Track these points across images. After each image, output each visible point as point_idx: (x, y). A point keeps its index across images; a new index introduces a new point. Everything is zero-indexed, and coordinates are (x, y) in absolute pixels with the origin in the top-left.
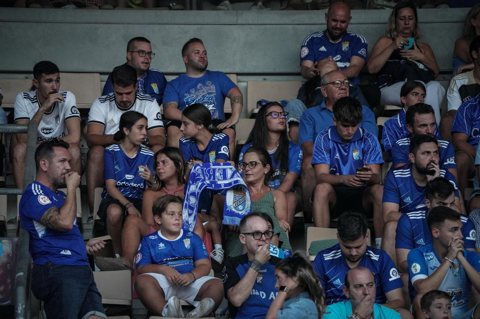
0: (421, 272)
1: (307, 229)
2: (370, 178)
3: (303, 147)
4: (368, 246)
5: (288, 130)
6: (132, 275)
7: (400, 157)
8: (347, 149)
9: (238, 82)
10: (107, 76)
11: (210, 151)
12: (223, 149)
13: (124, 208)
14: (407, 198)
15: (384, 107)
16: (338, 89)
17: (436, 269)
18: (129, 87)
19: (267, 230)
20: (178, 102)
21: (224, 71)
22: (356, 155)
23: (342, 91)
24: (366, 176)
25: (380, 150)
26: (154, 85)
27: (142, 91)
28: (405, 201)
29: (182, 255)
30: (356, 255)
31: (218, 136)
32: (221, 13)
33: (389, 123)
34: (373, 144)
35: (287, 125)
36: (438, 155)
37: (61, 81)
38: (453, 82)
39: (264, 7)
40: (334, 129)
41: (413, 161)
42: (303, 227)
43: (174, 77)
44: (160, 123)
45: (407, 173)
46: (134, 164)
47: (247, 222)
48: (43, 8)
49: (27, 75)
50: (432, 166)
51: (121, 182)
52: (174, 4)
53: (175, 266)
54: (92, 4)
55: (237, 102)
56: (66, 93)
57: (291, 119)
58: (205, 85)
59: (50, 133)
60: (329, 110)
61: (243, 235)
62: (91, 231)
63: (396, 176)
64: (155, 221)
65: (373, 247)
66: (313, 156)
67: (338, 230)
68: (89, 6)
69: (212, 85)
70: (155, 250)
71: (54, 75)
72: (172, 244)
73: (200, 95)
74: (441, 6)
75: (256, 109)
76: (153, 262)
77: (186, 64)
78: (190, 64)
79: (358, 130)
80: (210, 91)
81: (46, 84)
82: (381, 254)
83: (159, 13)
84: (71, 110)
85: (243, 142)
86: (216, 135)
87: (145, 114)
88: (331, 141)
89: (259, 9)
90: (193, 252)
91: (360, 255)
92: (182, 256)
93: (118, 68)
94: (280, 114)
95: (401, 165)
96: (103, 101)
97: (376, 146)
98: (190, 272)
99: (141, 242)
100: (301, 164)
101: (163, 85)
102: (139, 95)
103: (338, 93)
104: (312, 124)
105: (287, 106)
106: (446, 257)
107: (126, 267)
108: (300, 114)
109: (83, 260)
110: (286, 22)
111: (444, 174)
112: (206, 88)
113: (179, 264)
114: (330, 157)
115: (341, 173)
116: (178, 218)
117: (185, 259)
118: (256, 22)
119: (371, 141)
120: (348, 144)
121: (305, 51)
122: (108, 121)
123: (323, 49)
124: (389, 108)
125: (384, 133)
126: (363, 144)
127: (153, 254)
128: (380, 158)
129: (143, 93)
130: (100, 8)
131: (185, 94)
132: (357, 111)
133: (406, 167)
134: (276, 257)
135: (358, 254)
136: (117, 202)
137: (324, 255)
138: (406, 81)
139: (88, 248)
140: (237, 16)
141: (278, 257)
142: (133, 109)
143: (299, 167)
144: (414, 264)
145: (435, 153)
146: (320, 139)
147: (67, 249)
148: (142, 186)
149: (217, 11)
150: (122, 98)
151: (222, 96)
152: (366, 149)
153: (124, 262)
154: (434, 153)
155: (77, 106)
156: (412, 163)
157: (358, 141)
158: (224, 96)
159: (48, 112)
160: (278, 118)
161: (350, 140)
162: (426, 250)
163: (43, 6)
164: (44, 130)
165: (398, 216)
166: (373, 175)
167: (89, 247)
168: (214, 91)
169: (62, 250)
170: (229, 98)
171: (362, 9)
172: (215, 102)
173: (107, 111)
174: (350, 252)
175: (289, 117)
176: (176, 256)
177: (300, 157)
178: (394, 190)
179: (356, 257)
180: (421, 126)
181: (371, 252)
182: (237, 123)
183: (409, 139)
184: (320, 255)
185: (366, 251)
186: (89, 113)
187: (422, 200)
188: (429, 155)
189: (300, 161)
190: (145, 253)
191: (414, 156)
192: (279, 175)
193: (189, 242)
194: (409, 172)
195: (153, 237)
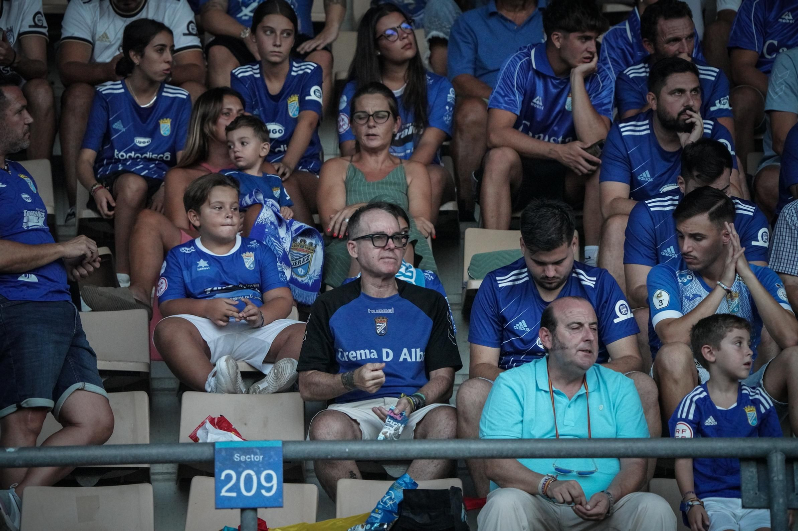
0: (670, 307)
1: (464, 233)
4: (575, 261)
5: (427, 53)
11: (289, 95)
12: (315, 92)
14: (644, 174)
19: (398, 232)
28: (639, 178)
29: (240, 280)
30: (554, 277)
31: (303, 67)
33: (612, 37)
35: (424, 47)
36: (699, 97)
41: (654, 107)
42: (458, 229)
44: (194, 41)
45: (642, 129)
50: (689, 117)
55: (335, 1)
57: (434, 33)
61: (354, 242)
63: (624, 134)
64: (189, 221)
70: (191, 272)
72: (222, 261)
76: (189, 295)
82: (599, 275)
84: (34, 18)
85: (344, 76)
86: (298, 65)
90: (259, 277)
91: (562, 278)
92: (240, 283)
99: (165, 259)
100: (451, 114)
104: (471, 42)
107: (139, 304)
108: (450, 24)
109: (60, 292)
111: (711, 127)
113: (235, 297)
116: (231, 215)
117: (245, 289)
122: (97, 38)
124: (610, 8)
127: (187, 280)
133: (642, 117)
135: (557, 275)
137: (498, 278)
141: (414, 284)
142: (143, 15)
143: (447, 119)
144: (658, 292)
145: (693, 93)
147: (31, 273)
148: (167, 157)
153: (135, 295)
155: (44, 10)
156: (652, 109)
165: (629, 206)
169: (21, 275)
173: (95, 19)
174: (544, 271)
175: (429, 28)
176: (230, 283)
177: (449, 100)
178: (620, 160)
179: (555, 280)
180: (669, 41)
181: (582, 272)
182: (335, 40)
183: (647, 65)
184: (491, 278)
185: (572, 270)
186: (62, 24)
187: (670, 177)
188: (683, 95)
189: (449, 109)
190: (173, 278)
191: (656, 98)
192: (412, 133)
193: (252, 259)
194: (648, 127)
195: (186, 250)
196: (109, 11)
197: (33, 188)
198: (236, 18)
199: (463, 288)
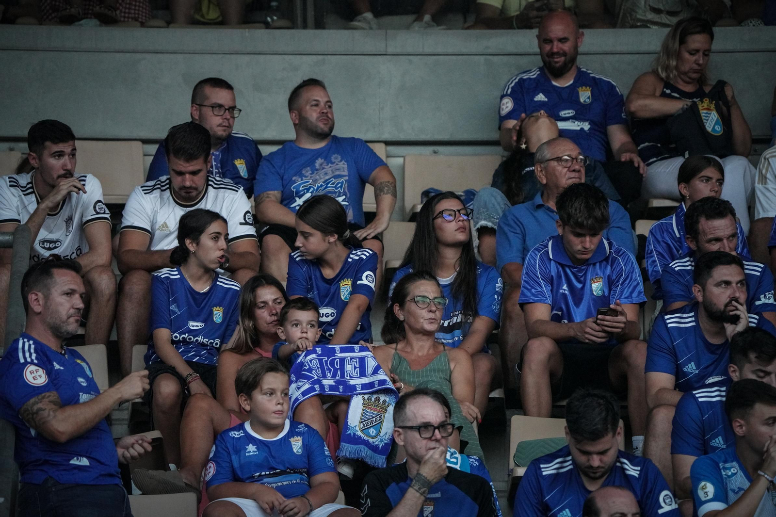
0: (715, 499)
1: (510, 420)
2: (622, 328)
3: (505, 273)
4: (620, 451)
5: (476, 242)
6: (199, 501)
7: (676, 290)
8: (582, 277)
9: (388, 156)
10: (156, 146)
11: (342, 278)
12: (367, 277)
13: (183, 382)
14: (689, 365)
15: (647, 203)
16: (566, 170)
17: (742, 492)
18: (195, 162)
19: (443, 422)
20: (280, 192)
21: (364, 137)
22: (597, 287)
23: (573, 175)
24: (615, 324)
25: (640, 279)
26: (239, 162)
27: (219, 173)
28: (685, 369)
29: (287, 465)
30: (598, 467)
31: (359, 253)
32: (357, 34)
33: (658, 231)
34: (628, 268)
35: (475, 234)
36: (744, 289)
37: (78, 154)
38: (765, 162)
39: (435, 24)
40: (559, 241)
41: (700, 299)
42: (504, 415)
43: (274, 148)
44: (250, 230)
45: (688, 321)
46: (205, 301)
47: (408, 406)
48: (41, 24)
49: (12, 145)
50: (733, 308)
51: (180, 334)
52: (275, 18)
53: (274, 485)
54: (128, 18)
55: (386, 191)
56: (86, 177)
57: (483, 223)
58: (328, 161)
59: (56, 247)
60: (549, 209)
61: (400, 430)
62: (127, 422)
63: (670, 325)
64: (240, 405)
65: (628, 453)
66: (522, 289)
67: (568, 421)
68: (124, 21)
69: (341, 161)
70: (240, 457)
71: (66, 145)
72: (270, 445)
73: (321, 178)
74: (749, 21)
75: (419, 204)
76: (236, 479)
77: (295, 125)
78: (302, 125)
79: (601, 242)
80: (337, 173)
81: (53, 161)
82: (644, 465)
83: (247, 34)
84: (95, 207)
85: (396, 264)
86: (354, 252)
87: (224, 214)
88: (552, 262)
89: (426, 28)
90: (307, 461)
91: (606, 467)
92: (288, 468)
93: (178, 127)
94: (457, 213)
95: (678, 305)
96: (149, 191)
97: (632, 272)
98: (303, 496)
99: (214, 443)
100: (499, 302)
101: (255, 160)
102: (213, 180)
103: (566, 178)
104: (520, 232)
105: (475, 200)
106: (761, 470)
107: (188, 488)
108: (499, 214)
109: (111, 475)
110: (474, 51)
111: (756, 321)
112: (331, 167)
113: (284, 481)
114: (552, 291)
115: (571, 320)
116: (281, 401)
117: (292, 473)
118: (420, 51)
119: (624, 263)
120: (583, 268)
121: (508, 105)
122: (157, 227)
123: (541, 97)
124: (656, 203)
125: (648, 248)
126: (609, 268)
127: (236, 464)
128: (640, 293)
129: (220, 177)
130: (143, 25)
131: (294, 178)
132: (600, 209)
133: (688, 309)
134: (456, 470)
135: (603, 465)
136: (172, 371)
137: (542, 466)
138: (687, 156)
139: (120, 451)
140: (386, 40)
141: (459, 469)
142: (201, 206)
143: (496, 307)
144: (703, 483)
145: (739, 285)
146: (534, 259)
147: (83, 456)
148: (217, 344)
149: (350, 31)
150: (184, 180)
151: (361, 181)
152: (614, 277)
153: (185, 478)
154: (737, 283)
155: (104, 199)
156: (698, 302)
157: (601, 262)
158: (363, 182)
159: (54, 211)
160: (454, 222)
161: (587, 260)
162: (723, 458)
163: (41, 21)
164: (45, 243)
166: (628, 323)
167: (122, 450)
168: (346, 173)
169: (73, 458)
170: (372, 184)
171: (609, 28)
172: (346, 191)
173: (155, 209)
174: (589, 460)
175: (477, 218)
176: (276, 467)
177: (497, 289)
178: (665, 351)
179: (600, 470)
180: (710, 241)
181: (626, 461)
182: (386, 229)
183: (692, 259)
184: (535, 466)
185: (617, 459)
186: (123, 213)
187: (715, 369)
188: (729, 287)
189: (498, 298)
190: (221, 462)
191: (701, 290)
192: (461, 322)
193: (300, 443)
194: (693, 319)
195: (235, 434)
196: (169, 201)
197: (88, 373)
198: (289, 208)
199: (509, 475)
